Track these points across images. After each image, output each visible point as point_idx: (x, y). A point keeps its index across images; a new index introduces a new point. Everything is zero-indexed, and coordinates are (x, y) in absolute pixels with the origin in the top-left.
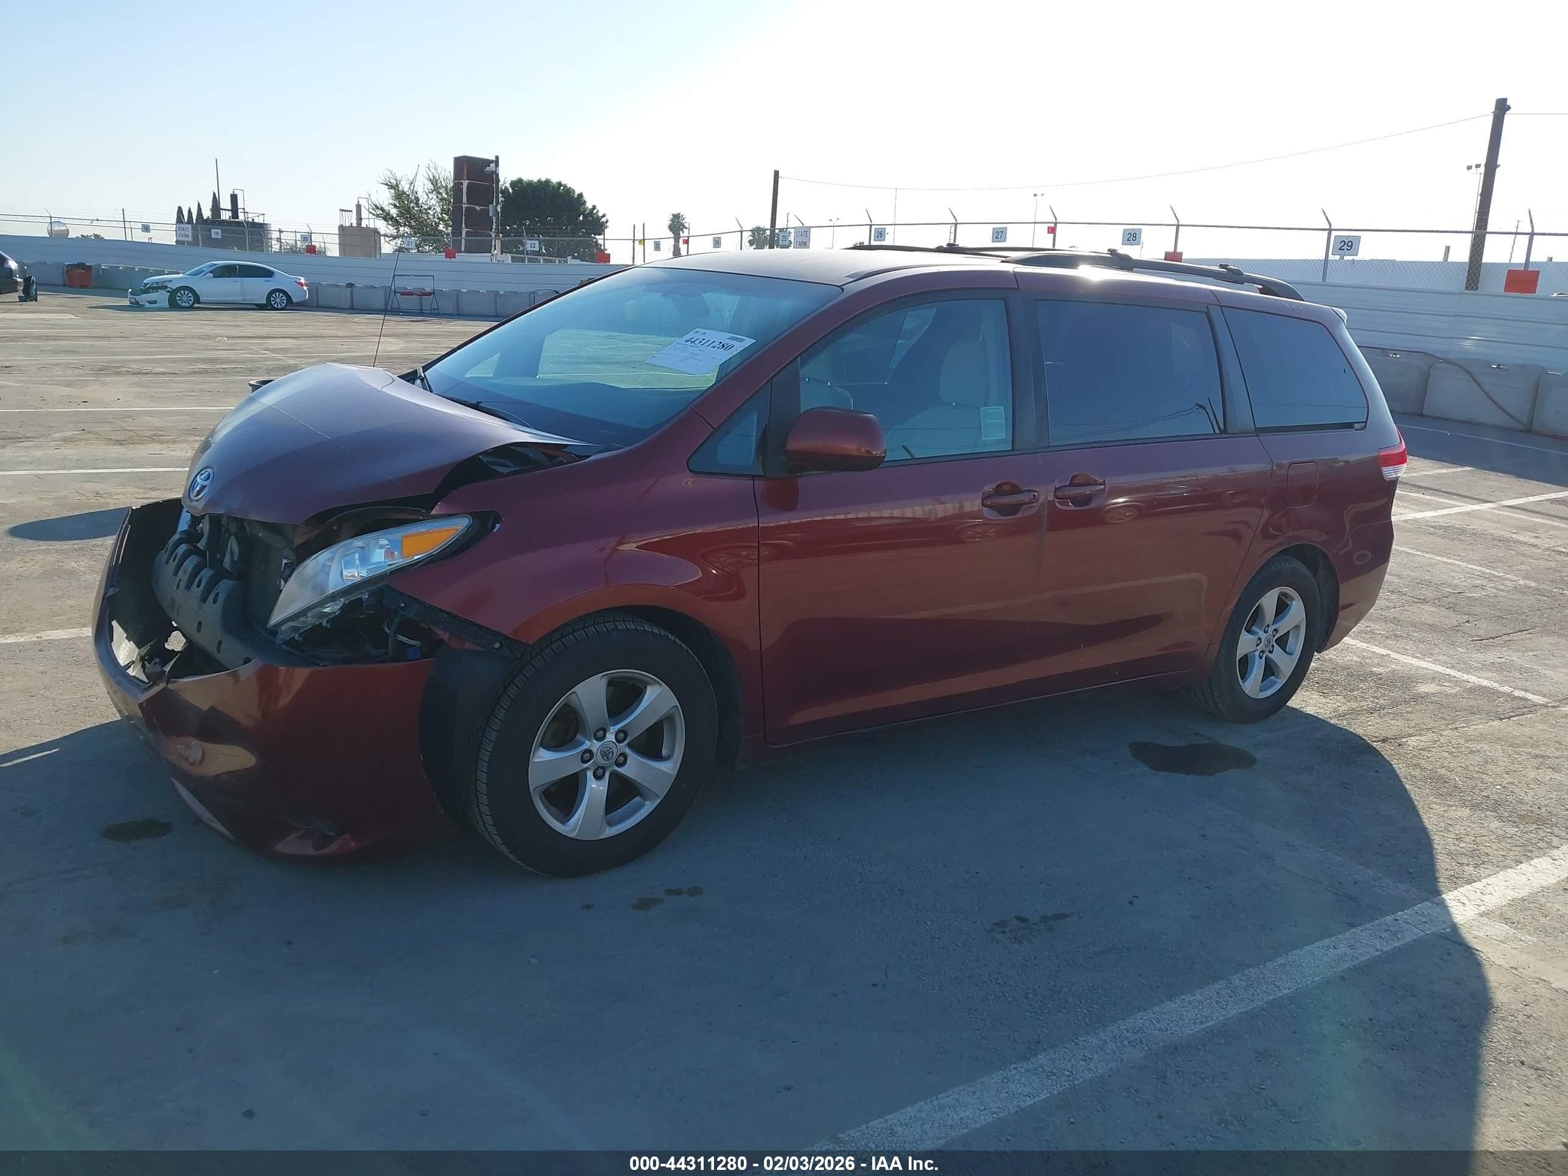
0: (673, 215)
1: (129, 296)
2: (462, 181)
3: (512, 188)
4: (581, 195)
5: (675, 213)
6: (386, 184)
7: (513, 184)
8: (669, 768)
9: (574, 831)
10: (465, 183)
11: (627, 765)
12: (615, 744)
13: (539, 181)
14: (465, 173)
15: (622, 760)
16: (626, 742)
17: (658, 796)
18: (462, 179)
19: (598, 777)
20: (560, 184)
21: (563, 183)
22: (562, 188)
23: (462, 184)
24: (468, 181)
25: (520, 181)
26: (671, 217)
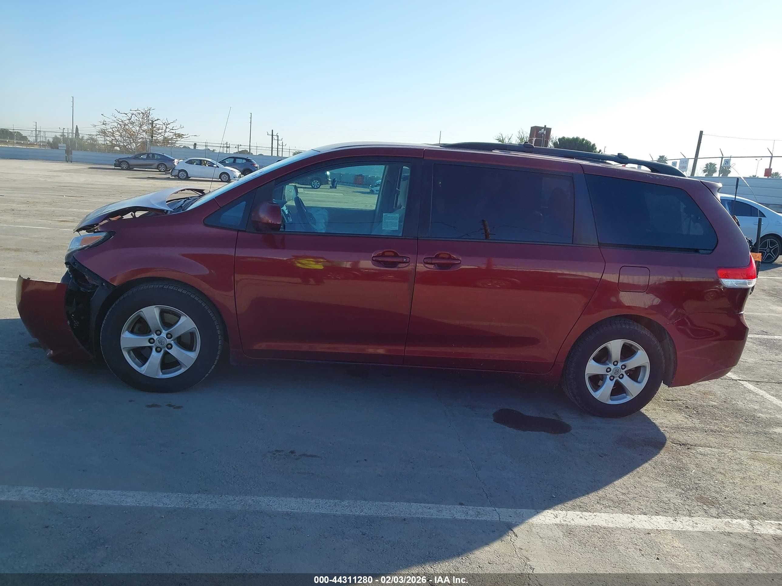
0: (660, 156)
1: (370, 188)
2: (533, 138)
3: (559, 142)
4: (594, 145)
5: (661, 155)
6: (498, 140)
7: (559, 139)
8: (193, 355)
9: (143, 371)
10: (534, 139)
11: (172, 349)
12: (166, 339)
13: (573, 138)
14: (535, 134)
15: (170, 346)
16: (171, 339)
17: (187, 367)
18: (533, 137)
19: (158, 351)
20: (583, 139)
21: (586, 139)
22: (585, 141)
23: (533, 140)
24: (536, 138)
25: (564, 138)
26: (659, 157)
